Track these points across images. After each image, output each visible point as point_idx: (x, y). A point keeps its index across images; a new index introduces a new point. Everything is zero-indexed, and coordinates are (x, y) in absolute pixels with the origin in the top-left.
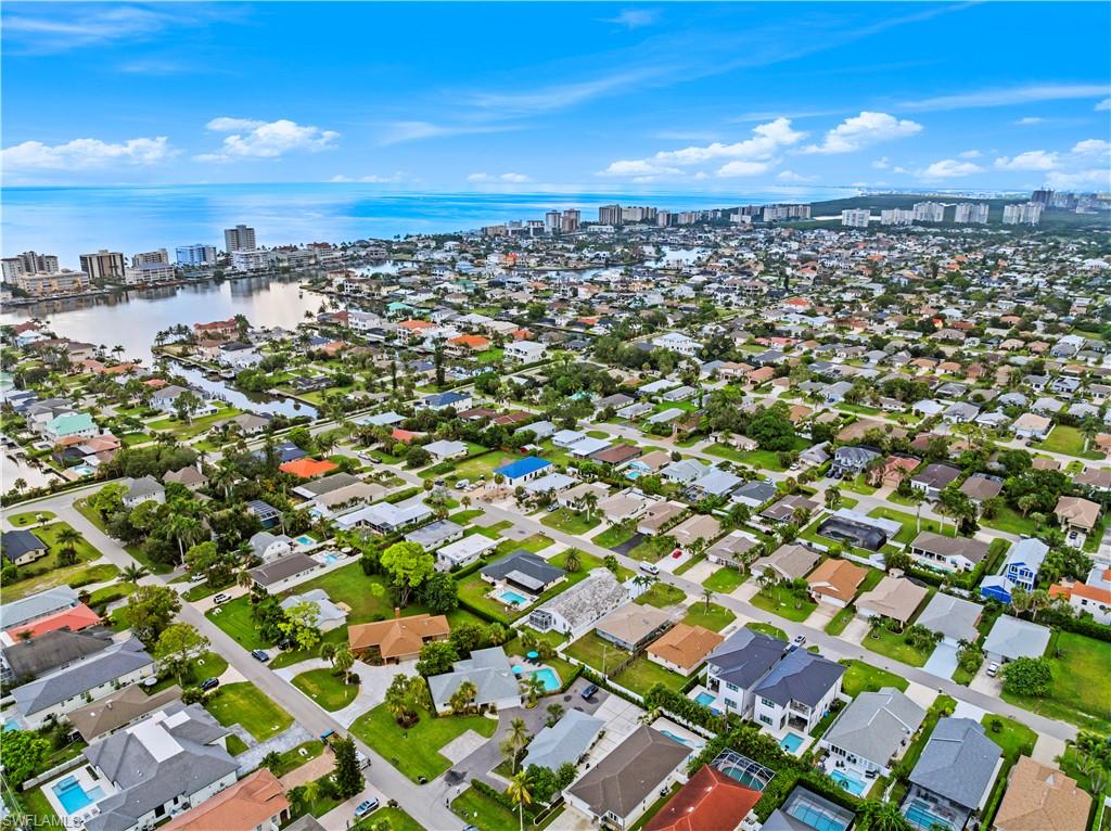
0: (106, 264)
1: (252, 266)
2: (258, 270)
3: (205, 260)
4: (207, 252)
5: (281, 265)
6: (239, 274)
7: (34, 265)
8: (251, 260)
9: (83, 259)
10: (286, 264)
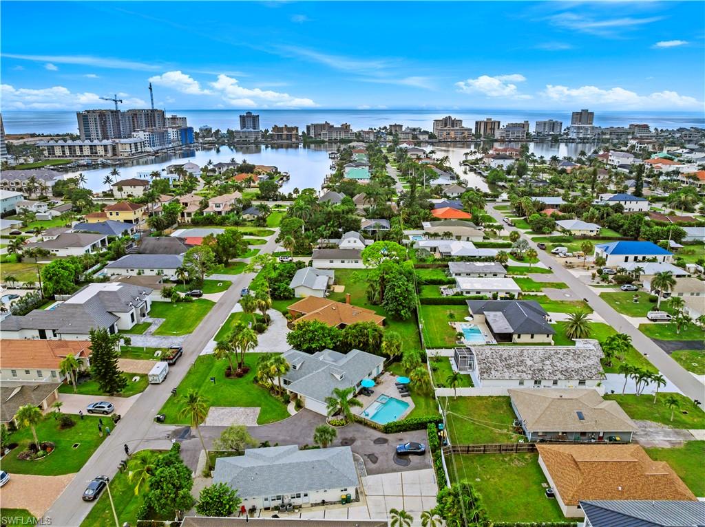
0: (489, 126)
1: (581, 136)
2: (584, 138)
3: (553, 131)
4: (555, 126)
5: (604, 137)
6: (570, 139)
7: (449, 123)
8: (581, 131)
9: (477, 123)
10: (608, 137)
